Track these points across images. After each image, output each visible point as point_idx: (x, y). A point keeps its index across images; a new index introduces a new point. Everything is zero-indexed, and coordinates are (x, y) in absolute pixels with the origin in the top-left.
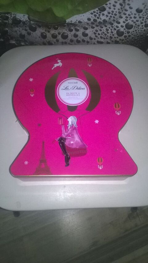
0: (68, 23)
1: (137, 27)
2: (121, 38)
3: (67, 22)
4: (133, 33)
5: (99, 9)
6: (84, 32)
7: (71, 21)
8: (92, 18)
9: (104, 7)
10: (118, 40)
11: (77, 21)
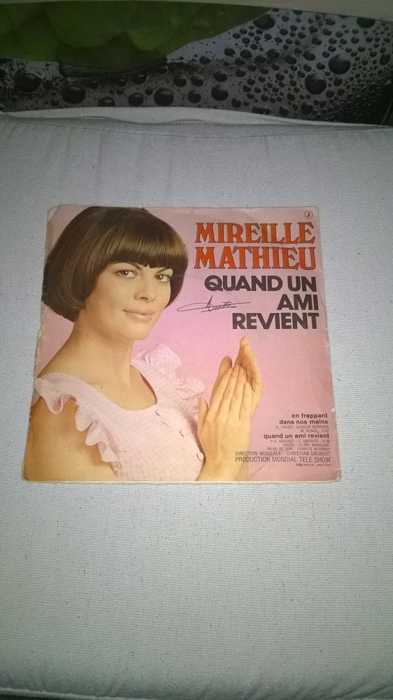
0: (171, 63)
1: (360, 67)
2: (318, 100)
3: (169, 61)
4: (350, 83)
5: (255, 23)
6: (218, 86)
7: (181, 58)
8: (238, 46)
9: (269, 16)
10: (310, 103)
11: (195, 58)
